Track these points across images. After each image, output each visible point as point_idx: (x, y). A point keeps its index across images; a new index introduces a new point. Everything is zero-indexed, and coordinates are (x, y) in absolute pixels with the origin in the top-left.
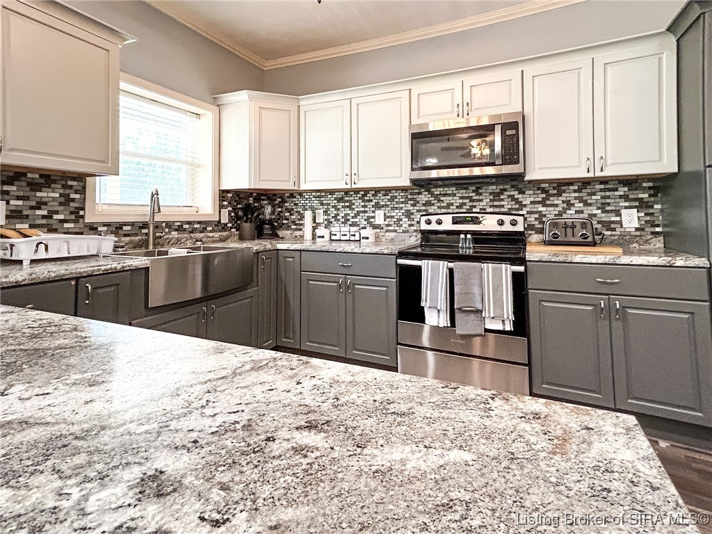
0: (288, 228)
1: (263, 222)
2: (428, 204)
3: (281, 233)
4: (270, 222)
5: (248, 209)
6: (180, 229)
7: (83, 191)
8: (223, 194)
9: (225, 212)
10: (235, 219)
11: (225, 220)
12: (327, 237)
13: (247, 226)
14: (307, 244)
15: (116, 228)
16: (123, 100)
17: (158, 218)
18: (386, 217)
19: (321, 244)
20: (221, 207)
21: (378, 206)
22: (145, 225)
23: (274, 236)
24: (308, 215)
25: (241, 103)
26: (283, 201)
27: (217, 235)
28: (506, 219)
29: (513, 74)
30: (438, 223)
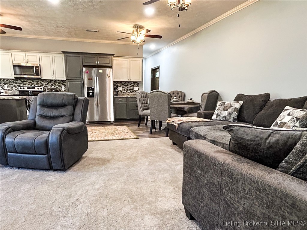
18: (8, 87)
21: (5, 84)
28: (40, 88)
29: (37, 54)
30: (24, 88)
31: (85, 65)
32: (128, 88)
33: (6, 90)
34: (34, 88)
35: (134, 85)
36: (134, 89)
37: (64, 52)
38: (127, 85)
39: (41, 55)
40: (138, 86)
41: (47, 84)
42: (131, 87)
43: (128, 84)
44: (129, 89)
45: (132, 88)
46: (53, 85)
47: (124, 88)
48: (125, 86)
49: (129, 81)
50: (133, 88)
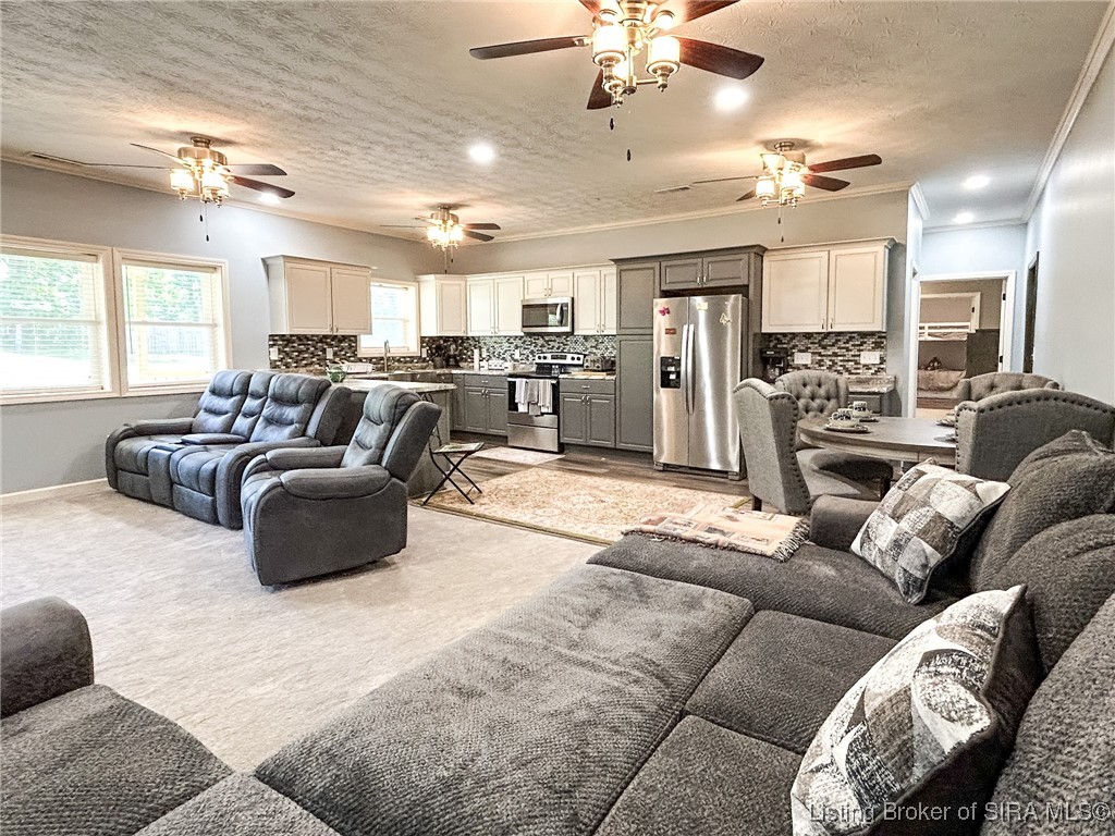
0: (466, 361)
1: (450, 357)
2: (542, 346)
3: (461, 364)
4: (455, 356)
5: (439, 348)
6: (399, 361)
7: (356, 342)
8: (422, 338)
9: (424, 350)
10: (431, 355)
11: (424, 355)
12: (486, 368)
13: (438, 359)
14: (476, 371)
15: (370, 360)
16: (372, 288)
17: (388, 355)
18: (521, 354)
19: (484, 371)
20: (422, 347)
21: (517, 347)
22: (382, 359)
23: (457, 366)
24: (476, 352)
25: (430, 282)
26: (463, 342)
27: (419, 365)
28: (576, 356)
29: (569, 274)
30: (545, 358)
31: (668, 291)
32: (835, 355)
33: (517, 361)
34: (565, 358)
35: (861, 345)
36: (863, 361)
37: (616, 261)
38: (833, 345)
39: (578, 273)
40: (878, 346)
41: (595, 347)
42: (848, 350)
43: (837, 341)
44: (841, 358)
45: (853, 356)
46: (607, 349)
47: (820, 354)
48: (824, 348)
49: (824, 331)
50: (859, 356)
